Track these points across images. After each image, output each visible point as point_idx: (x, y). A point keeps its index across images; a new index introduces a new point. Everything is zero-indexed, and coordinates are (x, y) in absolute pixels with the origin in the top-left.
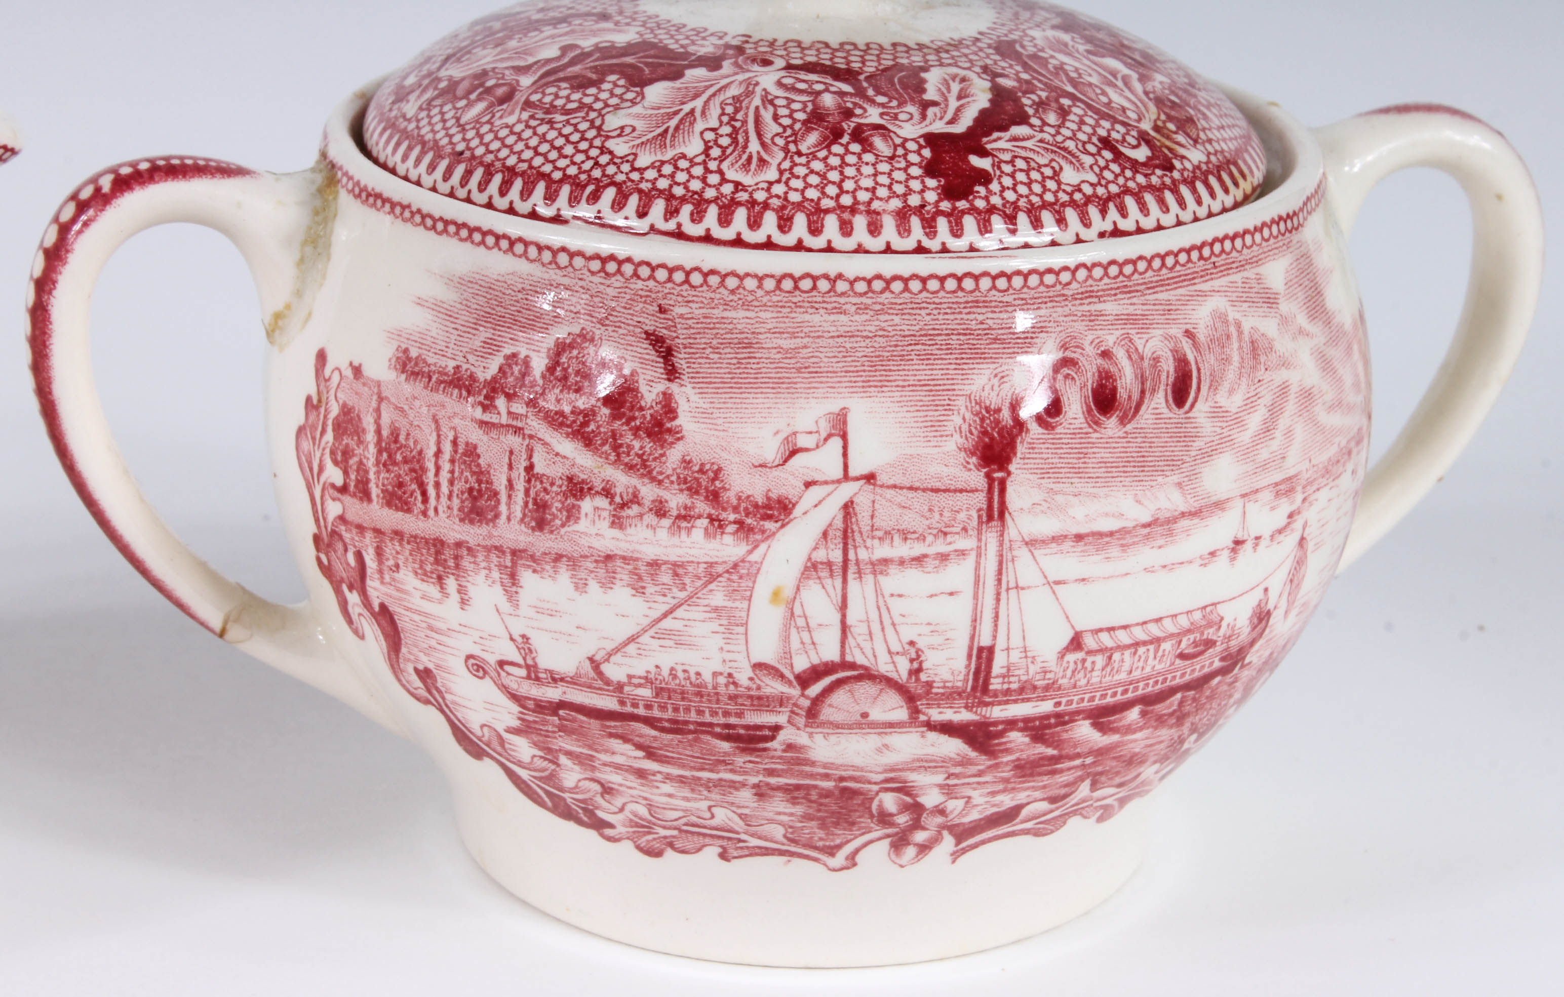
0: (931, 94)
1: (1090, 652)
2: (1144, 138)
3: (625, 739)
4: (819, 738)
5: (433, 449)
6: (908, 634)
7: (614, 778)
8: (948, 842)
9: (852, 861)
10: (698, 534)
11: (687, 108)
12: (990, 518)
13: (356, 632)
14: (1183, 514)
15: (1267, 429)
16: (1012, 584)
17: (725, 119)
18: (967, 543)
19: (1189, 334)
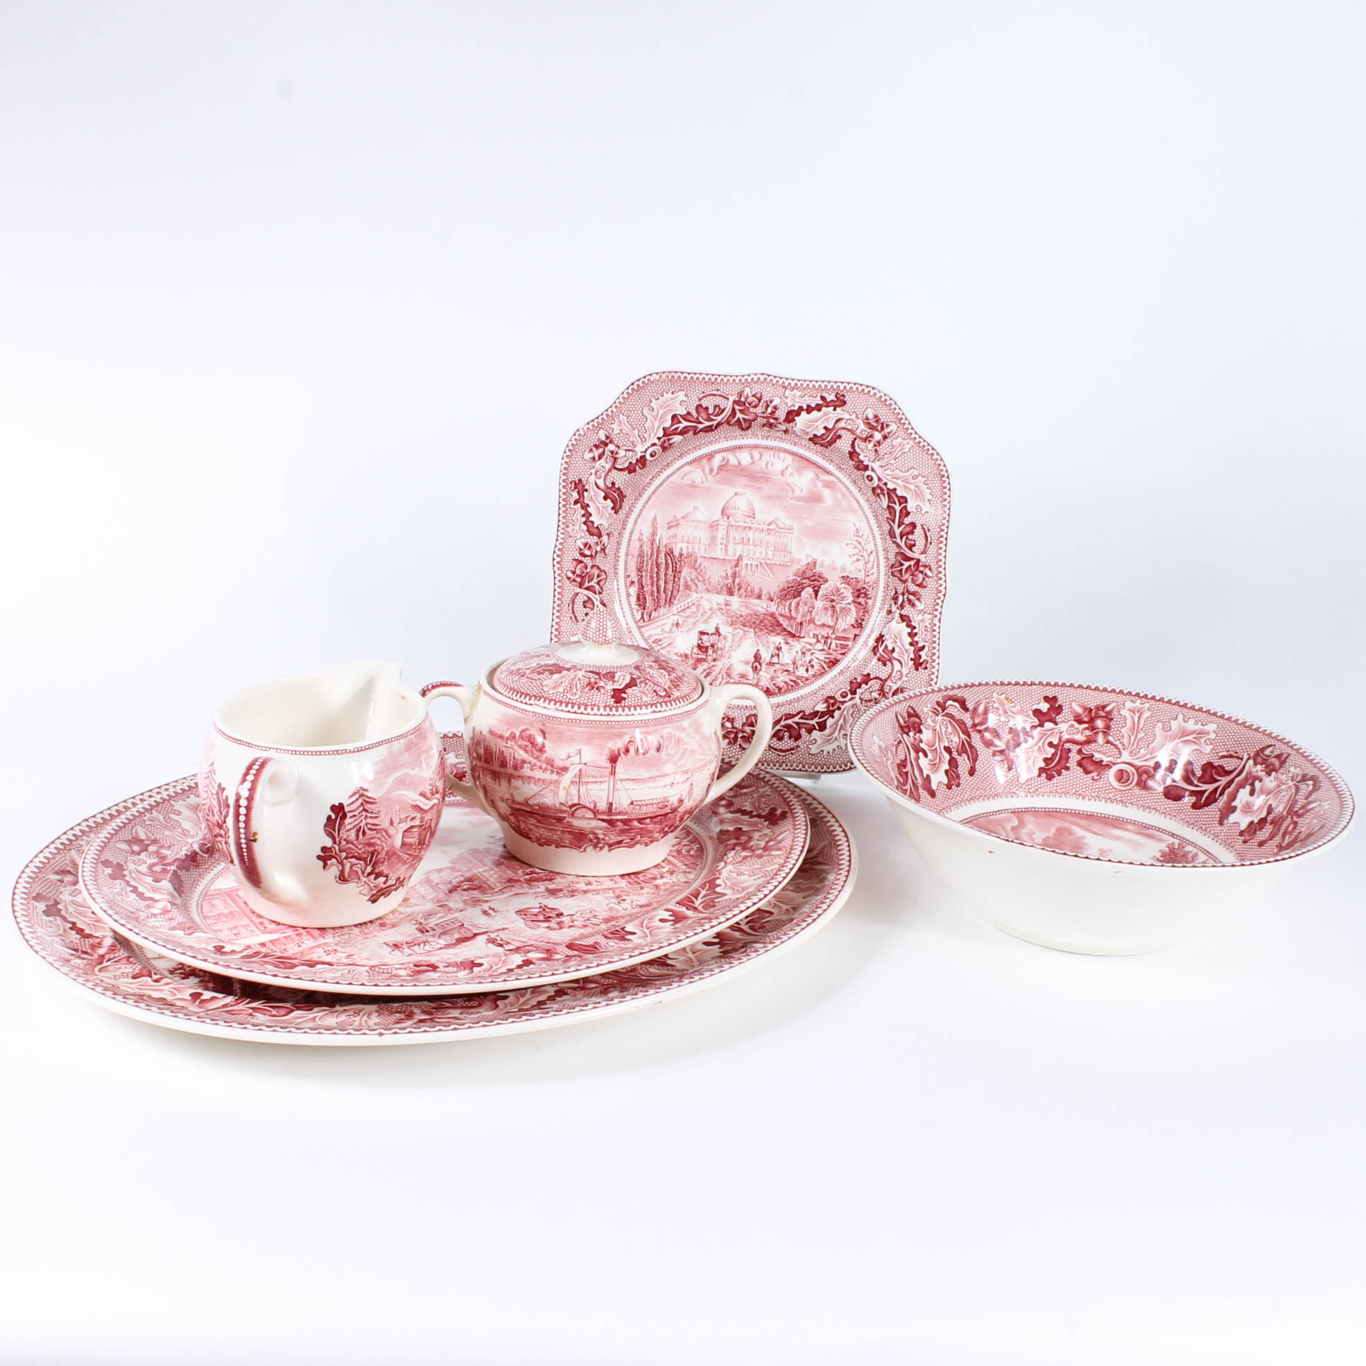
0: (616, 679)
1: (636, 806)
2: (665, 690)
3: (534, 818)
4: (574, 820)
6: (593, 798)
7: (531, 827)
8: (607, 848)
9: (585, 850)
10: (548, 774)
11: (561, 681)
12: (612, 774)
14: (658, 776)
16: (617, 789)
17: (569, 683)
18: (607, 779)
19: (662, 737)
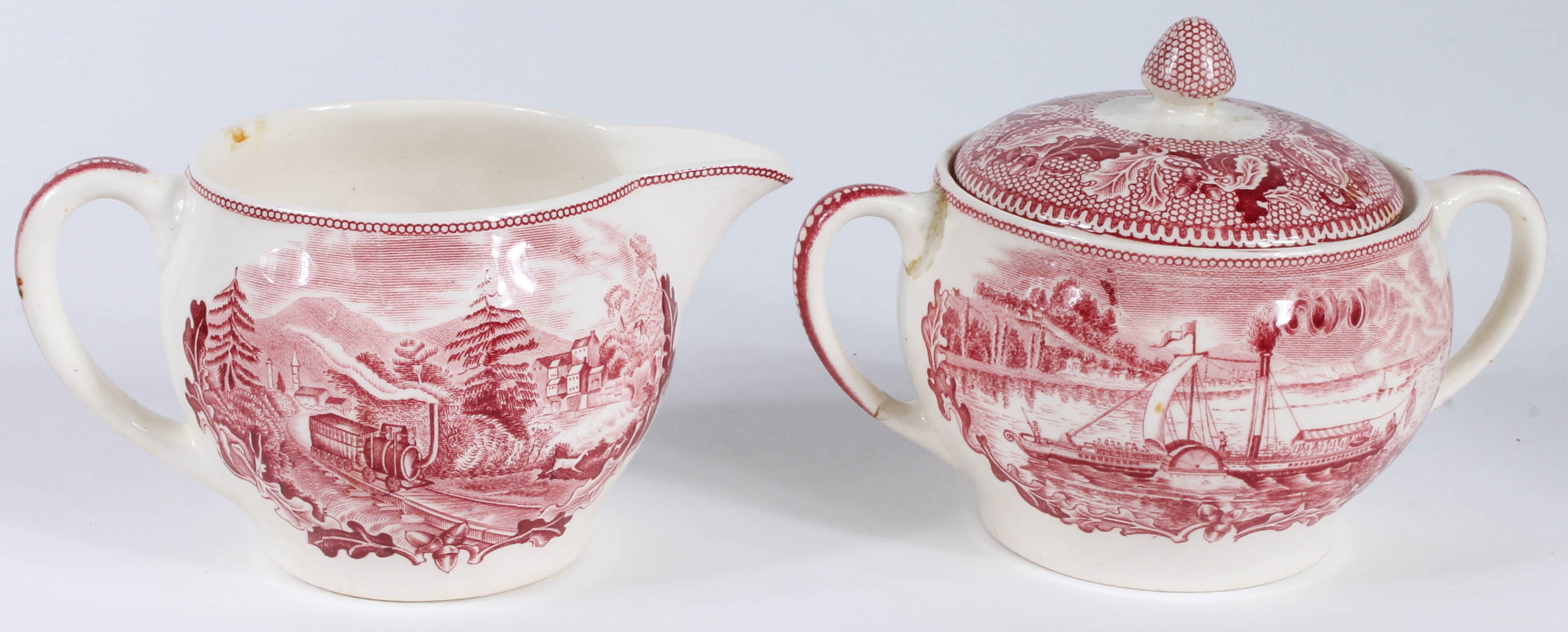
0: (1239, 170)
1: (1307, 441)
2: (1342, 192)
3: (1080, 473)
4: (1175, 476)
5: (995, 332)
6: (1220, 428)
7: (1073, 492)
8: (1233, 531)
9: (1186, 538)
10: (1122, 377)
11: (1121, 173)
12: (1262, 375)
13: (946, 417)
14: (1355, 377)
15: (1397, 336)
16: (1271, 407)
17: (1140, 179)
18: (1250, 386)
19: (1360, 290)
